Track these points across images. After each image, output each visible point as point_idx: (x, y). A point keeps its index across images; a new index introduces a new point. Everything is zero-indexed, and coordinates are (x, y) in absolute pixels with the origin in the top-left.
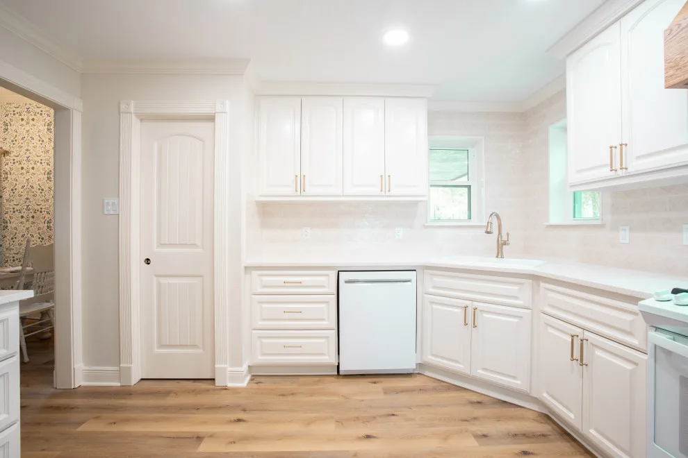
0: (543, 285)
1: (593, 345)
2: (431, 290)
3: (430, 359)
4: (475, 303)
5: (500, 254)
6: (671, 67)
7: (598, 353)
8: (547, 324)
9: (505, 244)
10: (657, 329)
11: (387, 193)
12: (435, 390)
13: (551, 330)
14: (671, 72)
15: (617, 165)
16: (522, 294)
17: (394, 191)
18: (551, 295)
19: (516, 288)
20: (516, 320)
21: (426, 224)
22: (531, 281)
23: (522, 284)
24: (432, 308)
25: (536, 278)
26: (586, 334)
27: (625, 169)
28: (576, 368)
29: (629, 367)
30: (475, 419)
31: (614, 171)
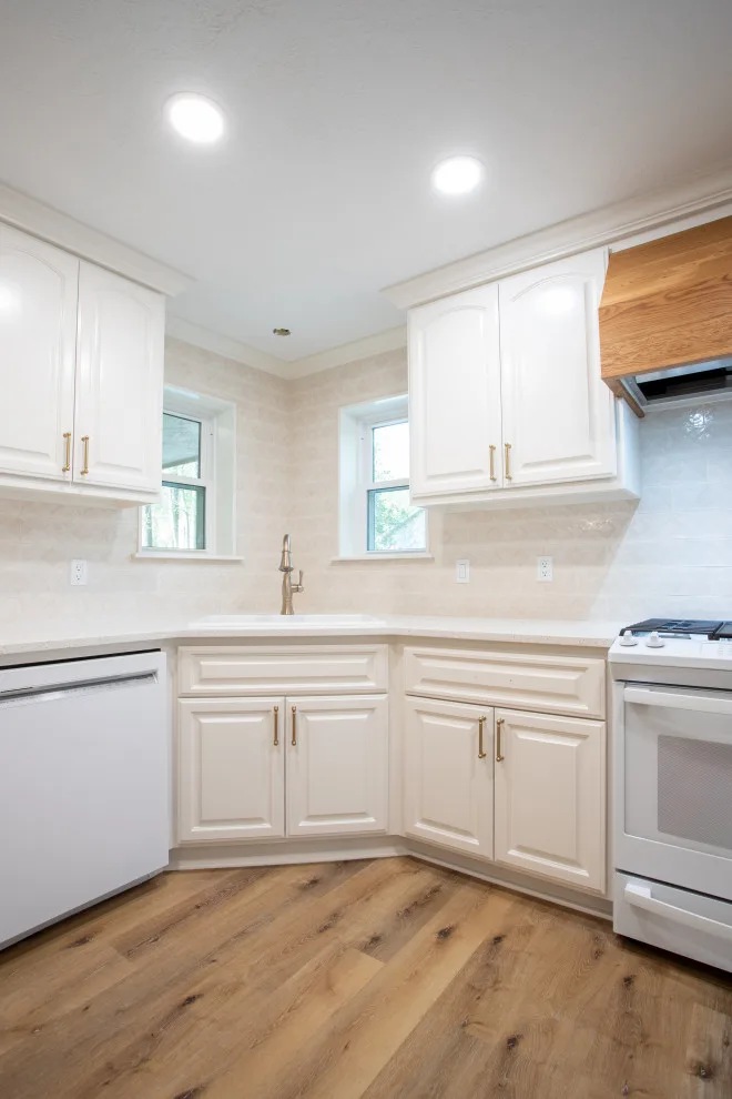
0: (409, 650)
1: (512, 726)
2: (196, 688)
3: (197, 831)
4: (290, 700)
5: (287, 608)
7: (522, 735)
8: (419, 712)
9: (298, 590)
10: (627, 682)
11: (77, 478)
12: (226, 893)
13: (426, 719)
15: (499, 473)
16: (369, 669)
17: (96, 474)
18: (426, 663)
19: (364, 660)
20: (364, 716)
21: (137, 555)
22: (385, 646)
23: (373, 653)
24: (200, 723)
25: (394, 641)
26: (501, 713)
27: (509, 478)
28: (482, 767)
29: (573, 744)
30: (335, 916)
31: (494, 479)
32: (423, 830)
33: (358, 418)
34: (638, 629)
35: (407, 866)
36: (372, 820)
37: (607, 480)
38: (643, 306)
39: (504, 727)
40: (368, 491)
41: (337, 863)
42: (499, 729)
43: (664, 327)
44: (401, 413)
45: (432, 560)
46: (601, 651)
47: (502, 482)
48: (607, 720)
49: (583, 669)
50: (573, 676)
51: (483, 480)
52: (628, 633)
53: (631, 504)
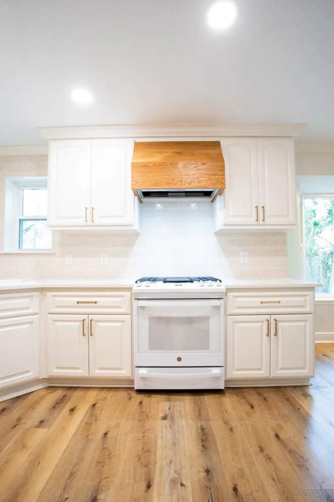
0: (50, 294)
1: (96, 321)
6: (134, 181)
8: (55, 321)
10: (139, 300)
13: (58, 324)
14: (134, 183)
15: (89, 219)
16: (32, 303)
18: (57, 299)
19: (28, 300)
20: (28, 326)
22: (38, 293)
23: (32, 296)
25: (42, 290)
26: (91, 317)
27: (93, 222)
28: (84, 340)
29: (119, 324)
30: (19, 419)
31: (87, 221)
32: (56, 372)
33: (15, 183)
34: (142, 280)
35: (49, 391)
36: (31, 374)
37: (131, 225)
38: (146, 166)
39: (93, 323)
40: (20, 220)
41: (14, 398)
42: (91, 323)
43: (153, 175)
44: (44, 185)
45: (54, 254)
46: (130, 289)
47: (90, 223)
48: (131, 314)
49: (123, 296)
50: (120, 299)
51: (82, 222)
52: (139, 282)
53: (137, 235)
